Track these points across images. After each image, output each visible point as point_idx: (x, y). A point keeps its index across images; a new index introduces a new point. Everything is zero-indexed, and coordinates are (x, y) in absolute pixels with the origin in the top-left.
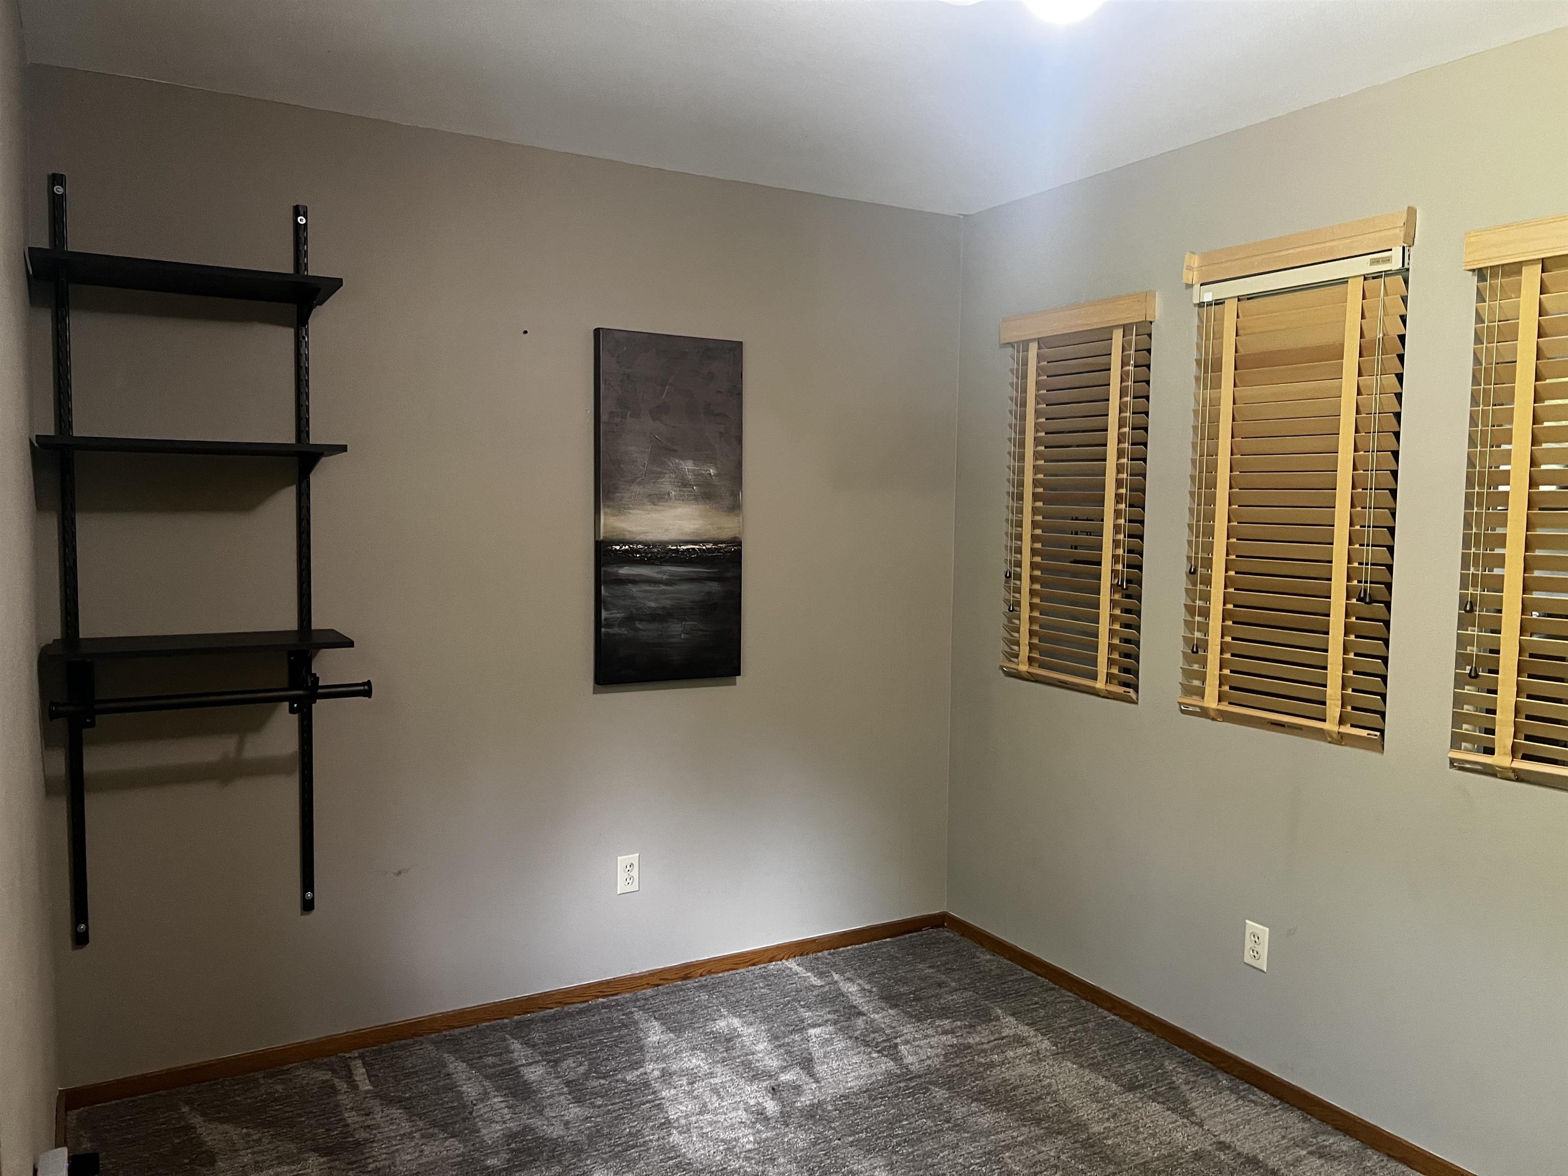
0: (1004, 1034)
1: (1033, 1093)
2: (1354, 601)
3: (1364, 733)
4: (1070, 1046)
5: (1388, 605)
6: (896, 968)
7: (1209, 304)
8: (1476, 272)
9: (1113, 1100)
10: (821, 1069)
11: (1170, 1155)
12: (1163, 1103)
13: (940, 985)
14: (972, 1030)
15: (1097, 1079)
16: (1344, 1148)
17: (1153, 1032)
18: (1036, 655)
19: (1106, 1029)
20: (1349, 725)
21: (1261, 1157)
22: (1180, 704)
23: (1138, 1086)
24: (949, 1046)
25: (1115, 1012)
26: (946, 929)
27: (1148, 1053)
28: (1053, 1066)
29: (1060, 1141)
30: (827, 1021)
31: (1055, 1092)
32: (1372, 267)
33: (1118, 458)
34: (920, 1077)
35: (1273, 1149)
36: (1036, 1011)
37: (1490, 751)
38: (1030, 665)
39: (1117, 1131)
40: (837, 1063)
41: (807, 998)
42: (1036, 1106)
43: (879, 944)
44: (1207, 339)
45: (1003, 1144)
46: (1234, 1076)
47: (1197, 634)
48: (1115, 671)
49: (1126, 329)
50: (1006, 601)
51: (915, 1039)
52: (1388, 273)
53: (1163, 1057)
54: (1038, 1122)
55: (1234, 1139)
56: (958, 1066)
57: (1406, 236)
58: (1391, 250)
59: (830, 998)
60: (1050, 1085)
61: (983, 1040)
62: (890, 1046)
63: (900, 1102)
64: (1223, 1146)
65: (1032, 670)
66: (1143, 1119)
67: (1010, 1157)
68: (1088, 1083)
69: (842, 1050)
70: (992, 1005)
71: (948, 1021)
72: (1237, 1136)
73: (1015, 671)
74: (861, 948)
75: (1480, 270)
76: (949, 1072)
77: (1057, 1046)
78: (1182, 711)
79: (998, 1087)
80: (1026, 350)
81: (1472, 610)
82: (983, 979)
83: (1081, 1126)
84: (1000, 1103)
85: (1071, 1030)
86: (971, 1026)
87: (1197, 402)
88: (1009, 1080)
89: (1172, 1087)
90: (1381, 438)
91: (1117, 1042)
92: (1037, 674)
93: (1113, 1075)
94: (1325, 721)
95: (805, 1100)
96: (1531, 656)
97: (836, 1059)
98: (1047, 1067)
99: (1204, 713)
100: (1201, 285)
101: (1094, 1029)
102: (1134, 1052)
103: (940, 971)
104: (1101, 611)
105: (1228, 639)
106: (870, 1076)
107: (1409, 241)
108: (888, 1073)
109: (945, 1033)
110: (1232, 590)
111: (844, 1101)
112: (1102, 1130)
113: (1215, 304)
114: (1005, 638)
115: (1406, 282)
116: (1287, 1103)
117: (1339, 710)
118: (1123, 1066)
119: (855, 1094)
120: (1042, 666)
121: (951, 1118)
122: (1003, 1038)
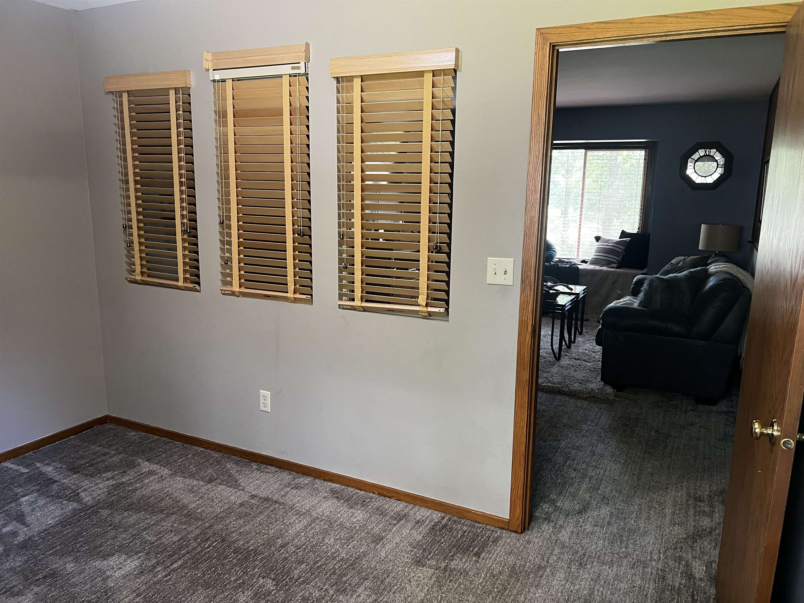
0: (142, 472)
1: (159, 498)
2: (296, 235)
3: (304, 297)
4: (178, 469)
5: (310, 236)
6: (77, 452)
7: (218, 81)
8: (336, 79)
9: (201, 490)
10: (29, 519)
11: (229, 508)
12: (226, 485)
13: (104, 455)
14: (124, 474)
15: (193, 482)
16: (306, 482)
17: (221, 452)
18: (145, 270)
19: (198, 456)
20: (298, 294)
21: (270, 497)
22: (221, 290)
23: (214, 479)
24: (111, 486)
25: (202, 446)
26: (108, 424)
27: (219, 462)
28: (170, 481)
29: (173, 518)
30: (33, 491)
31: (171, 494)
32: (293, 70)
33: (179, 162)
34: (93, 507)
35: (276, 491)
36: (160, 456)
37: (353, 300)
38: (142, 276)
39: (203, 504)
40: (41, 513)
41: (18, 481)
42: (160, 504)
43: (66, 441)
44: (219, 100)
45: (142, 528)
46: (259, 463)
47: (227, 255)
48: (188, 276)
49: (177, 90)
50: (126, 241)
51: (90, 487)
52: (300, 75)
53: (226, 462)
54: (162, 511)
55: (259, 492)
56: (116, 495)
57: (306, 56)
58: (299, 63)
59: (34, 478)
60: (168, 491)
61: (131, 478)
62: (75, 495)
63: (82, 524)
64: (253, 496)
65: (143, 279)
66: (215, 495)
67: (146, 534)
68: (188, 485)
69: (43, 505)
70: (136, 458)
71: (110, 473)
72: (260, 490)
73: (134, 280)
74: (55, 445)
75: (337, 77)
76: (111, 500)
77: (172, 471)
78: (223, 294)
79: (140, 500)
80: (121, 97)
81: (343, 238)
82: (131, 446)
83: (184, 507)
84: (141, 507)
85: (179, 460)
86: (123, 472)
87: (216, 133)
88: (146, 495)
89: (230, 476)
90: (302, 156)
91: (203, 461)
92: (146, 281)
93: (201, 478)
94: (287, 292)
95: (21, 538)
96: (367, 257)
97: (40, 510)
98: (167, 483)
99: (233, 294)
100: (214, 70)
101: (191, 457)
102: (212, 464)
103: (105, 447)
104: (177, 245)
105: (242, 256)
106: (63, 514)
107: (307, 60)
108: (74, 510)
109: (108, 479)
110: (242, 232)
111: (46, 533)
112: (195, 506)
113: (222, 81)
114: (127, 262)
115: (308, 80)
116: (283, 469)
117: (293, 287)
118: (206, 472)
119: (53, 527)
120: (149, 276)
121: (112, 524)
122: (142, 474)
